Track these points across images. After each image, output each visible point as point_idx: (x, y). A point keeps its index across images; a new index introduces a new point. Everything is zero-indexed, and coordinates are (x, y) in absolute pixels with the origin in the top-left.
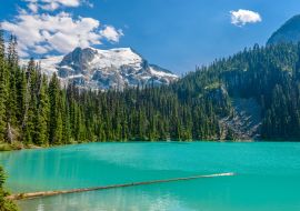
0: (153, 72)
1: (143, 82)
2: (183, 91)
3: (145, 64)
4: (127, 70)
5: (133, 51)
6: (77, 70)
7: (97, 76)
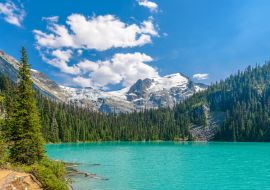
3: (190, 85)
4: (176, 91)
5: (182, 75)
6: (139, 95)
7: (153, 98)
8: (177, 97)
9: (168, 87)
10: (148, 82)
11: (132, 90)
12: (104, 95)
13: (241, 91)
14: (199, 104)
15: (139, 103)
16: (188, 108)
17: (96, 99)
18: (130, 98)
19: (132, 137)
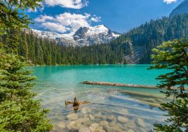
0: (114, 35)
1: (108, 40)
2: (114, 45)
4: (102, 35)
5: (105, 26)
6: (81, 37)
7: (89, 39)
8: (102, 39)
9: (97, 33)
10: (86, 29)
11: (77, 33)
12: (60, 36)
13: (151, 33)
14: (127, 41)
15: (81, 42)
16: (119, 44)
17: (54, 38)
18: (75, 39)
19: (90, 62)
